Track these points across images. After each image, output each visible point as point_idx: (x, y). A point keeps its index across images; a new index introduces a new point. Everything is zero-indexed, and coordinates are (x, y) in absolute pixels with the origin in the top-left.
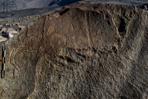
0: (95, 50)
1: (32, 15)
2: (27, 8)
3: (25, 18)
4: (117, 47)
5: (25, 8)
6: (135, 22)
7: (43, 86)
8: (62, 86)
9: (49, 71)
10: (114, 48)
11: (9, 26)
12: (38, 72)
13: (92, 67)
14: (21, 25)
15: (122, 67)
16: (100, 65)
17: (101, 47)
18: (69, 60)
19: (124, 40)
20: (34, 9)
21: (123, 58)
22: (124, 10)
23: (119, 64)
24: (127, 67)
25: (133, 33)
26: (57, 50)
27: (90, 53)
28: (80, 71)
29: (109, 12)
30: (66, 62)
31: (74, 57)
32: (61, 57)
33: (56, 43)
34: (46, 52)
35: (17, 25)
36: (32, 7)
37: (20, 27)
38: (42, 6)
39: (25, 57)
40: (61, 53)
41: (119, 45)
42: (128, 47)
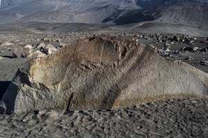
0: (102, 64)
1: (79, 31)
2: (74, 22)
3: (69, 34)
4: (116, 64)
5: (71, 22)
6: (133, 51)
7: (69, 78)
8: (79, 80)
9: (74, 71)
10: (114, 64)
11: (48, 41)
12: (68, 71)
13: (98, 73)
14: (63, 42)
15: (116, 75)
16: (104, 72)
17: (106, 63)
18: (87, 67)
19: (122, 61)
20: (83, 24)
21: (117, 70)
22: (129, 43)
23: (114, 74)
24: (119, 76)
25: (129, 58)
26: (81, 61)
27: (99, 65)
28: (91, 74)
29: (119, 42)
30: (84, 68)
31: (89, 66)
32: (82, 65)
33: (81, 57)
34: (74, 61)
35: (58, 41)
36: (81, 21)
37: (61, 44)
38: (93, 22)
39: (62, 62)
40: (82, 63)
41: (118, 63)
42: (123, 65)
